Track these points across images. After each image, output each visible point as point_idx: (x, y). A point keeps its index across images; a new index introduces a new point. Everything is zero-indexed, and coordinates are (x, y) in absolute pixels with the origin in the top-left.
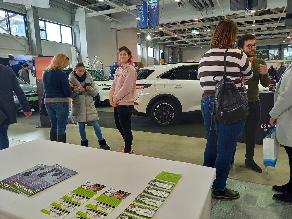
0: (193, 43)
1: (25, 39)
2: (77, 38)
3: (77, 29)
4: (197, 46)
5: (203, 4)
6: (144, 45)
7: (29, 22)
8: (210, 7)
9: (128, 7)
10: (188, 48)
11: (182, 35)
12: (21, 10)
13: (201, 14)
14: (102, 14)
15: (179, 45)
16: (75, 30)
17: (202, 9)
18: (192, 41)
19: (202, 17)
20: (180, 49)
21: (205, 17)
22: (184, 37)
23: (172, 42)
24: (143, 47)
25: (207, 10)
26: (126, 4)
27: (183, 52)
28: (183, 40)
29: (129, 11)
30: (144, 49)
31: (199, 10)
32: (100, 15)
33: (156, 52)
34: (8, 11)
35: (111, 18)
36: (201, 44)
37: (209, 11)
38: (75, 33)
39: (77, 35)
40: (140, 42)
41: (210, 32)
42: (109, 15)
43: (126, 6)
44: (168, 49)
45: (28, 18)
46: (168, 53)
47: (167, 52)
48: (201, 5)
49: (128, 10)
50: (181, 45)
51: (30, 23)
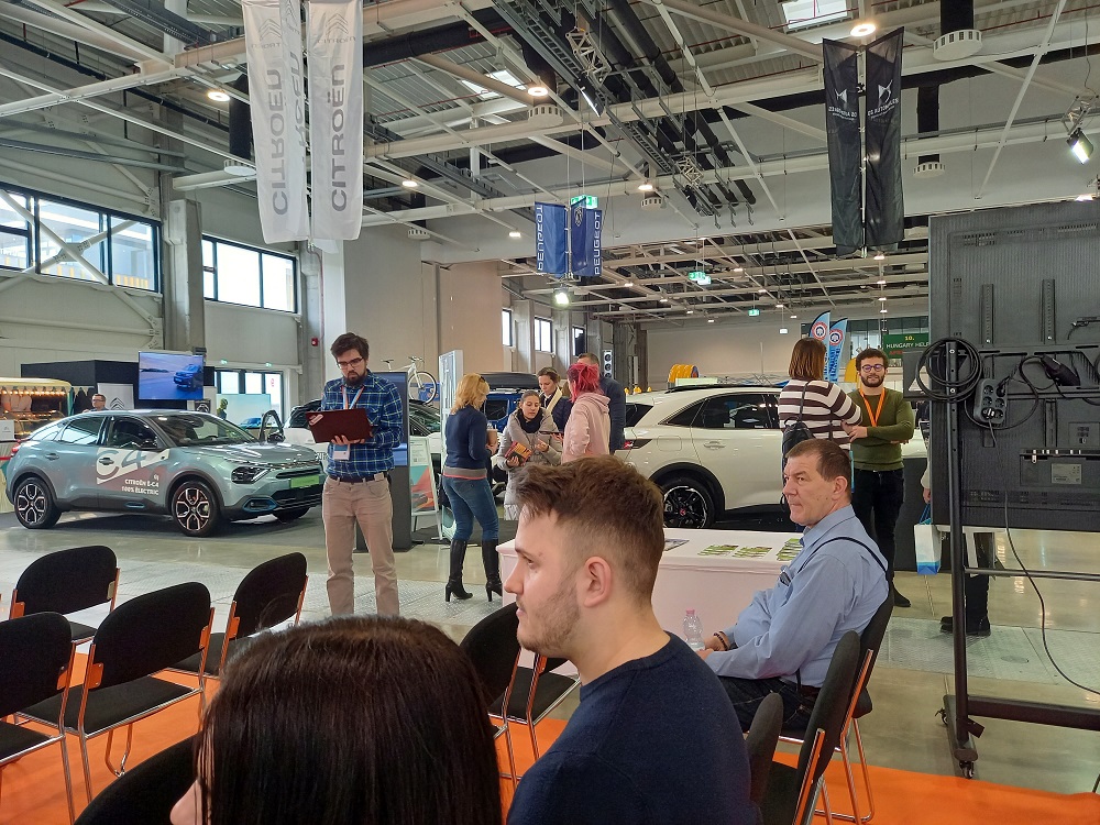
0: (685, 305)
1: (152, 298)
2: (313, 294)
3: (314, 265)
4: (695, 317)
5: (721, 196)
6: (521, 313)
7: (168, 245)
8: (743, 204)
9: (487, 201)
10: (666, 322)
11: (649, 281)
12: (147, 210)
13: (717, 225)
14: (400, 222)
15: (637, 311)
16: (306, 269)
17: (719, 210)
18: (680, 301)
19: (718, 233)
20: (637, 326)
21: (726, 231)
22: (655, 288)
23: (614, 301)
24: (516, 317)
25: (733, 211)
26: (481, 194)
27: (649, 335)
28: (652, 296)
29: (492, 212)
30: (521, 325)
31: (710, 212)
32: (395, 221)
33: (561, 334)
34: (111, 213)
35: (427, 231)
36: (711, 310)
37: (741, 216)
38: (304, 278)
39: (313, 282)
40: (509, 304)
41: (743, 275)
42: (422, 223)
43: (480, 197)
44: (601, 325)
45: (166, 234)
46: (598, 337)
47: (595, 337)
48: (714, 199)
49: (486, 211)
50: (642, 311)
51: (172, 248)
